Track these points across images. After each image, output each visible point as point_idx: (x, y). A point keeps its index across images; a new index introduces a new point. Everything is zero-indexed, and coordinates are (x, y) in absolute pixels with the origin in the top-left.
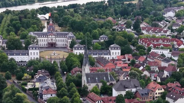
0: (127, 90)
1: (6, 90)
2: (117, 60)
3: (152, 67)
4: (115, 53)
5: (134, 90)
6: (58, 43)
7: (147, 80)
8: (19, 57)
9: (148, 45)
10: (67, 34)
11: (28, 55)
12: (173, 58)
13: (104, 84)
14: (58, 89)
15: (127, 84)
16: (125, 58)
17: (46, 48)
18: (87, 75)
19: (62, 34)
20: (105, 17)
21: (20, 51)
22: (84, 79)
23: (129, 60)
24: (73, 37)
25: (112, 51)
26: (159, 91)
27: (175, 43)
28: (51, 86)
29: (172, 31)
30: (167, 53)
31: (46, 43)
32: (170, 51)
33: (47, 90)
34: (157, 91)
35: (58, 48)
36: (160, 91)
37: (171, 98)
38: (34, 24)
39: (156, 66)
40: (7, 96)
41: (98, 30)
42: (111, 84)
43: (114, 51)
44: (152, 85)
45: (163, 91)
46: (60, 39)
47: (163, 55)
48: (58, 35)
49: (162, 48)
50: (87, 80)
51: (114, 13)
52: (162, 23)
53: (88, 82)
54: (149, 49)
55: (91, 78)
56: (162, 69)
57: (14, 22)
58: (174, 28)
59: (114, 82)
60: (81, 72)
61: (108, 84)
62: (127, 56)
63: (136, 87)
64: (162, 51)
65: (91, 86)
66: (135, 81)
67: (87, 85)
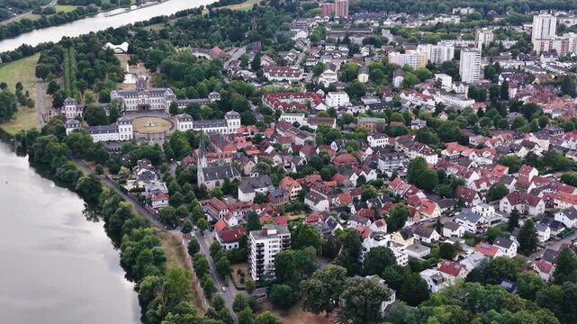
0: (256, 190)
1: (105, 197)
2: (237, 135)
3: (284, 145)
4: (234, 124)
5: (265, 189)
6: (151, 104)
7: (280, 173)
8: (106, 135)
9: (276, 106)
10: (163, 92)
11: (118, 132)
12: (310, 127)
13: (227, 181)
14: (170, 193)
15: (256, 183)
16: (246, 131)
17: (137, 112)
18: (205, 171)
19: (157, 92)
20: (208, 45)
21: (106, 126)
22: (200, 175)
23: (252, 134)
24: (172, 97)
25: (229, 121)
26: (295, 189)
27: (311, 99)
28: (162, 189)
29: (307, 69)
30: (301, 120)
31: (136, 105)
32: (306, 116)
33: (157, 194)
34: (294, 190)
35: (152, 111)
36: (297, 189)
37: (312, 199)
38: (112, 71)
39: (289, 142)
40: (108, 206)
41: (206, 82)
42: (236, 180)
43: (232, 121)
44: (286, 180)
45: (300, 188)
46: (154, 99)
47: (296, 124)
48: (151, 94)
49: (295, 112)
50: (205, 176)
51: (220, 36)
52: (291, 54)
53: (206, 179)
54: (278, 114)
55: (210, 173)
56: (297, 149)
57: (84, 70)
58: (308, 64)
59: (239, 177)
60: (196, 164)
61: (231, 180)
62: (249, 128)
63: (267, 186)
64: (294, 117)
65: (211, 185)
66: (266, 178)
67: (205, 183)
